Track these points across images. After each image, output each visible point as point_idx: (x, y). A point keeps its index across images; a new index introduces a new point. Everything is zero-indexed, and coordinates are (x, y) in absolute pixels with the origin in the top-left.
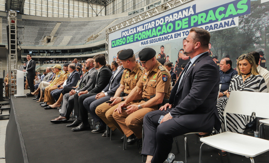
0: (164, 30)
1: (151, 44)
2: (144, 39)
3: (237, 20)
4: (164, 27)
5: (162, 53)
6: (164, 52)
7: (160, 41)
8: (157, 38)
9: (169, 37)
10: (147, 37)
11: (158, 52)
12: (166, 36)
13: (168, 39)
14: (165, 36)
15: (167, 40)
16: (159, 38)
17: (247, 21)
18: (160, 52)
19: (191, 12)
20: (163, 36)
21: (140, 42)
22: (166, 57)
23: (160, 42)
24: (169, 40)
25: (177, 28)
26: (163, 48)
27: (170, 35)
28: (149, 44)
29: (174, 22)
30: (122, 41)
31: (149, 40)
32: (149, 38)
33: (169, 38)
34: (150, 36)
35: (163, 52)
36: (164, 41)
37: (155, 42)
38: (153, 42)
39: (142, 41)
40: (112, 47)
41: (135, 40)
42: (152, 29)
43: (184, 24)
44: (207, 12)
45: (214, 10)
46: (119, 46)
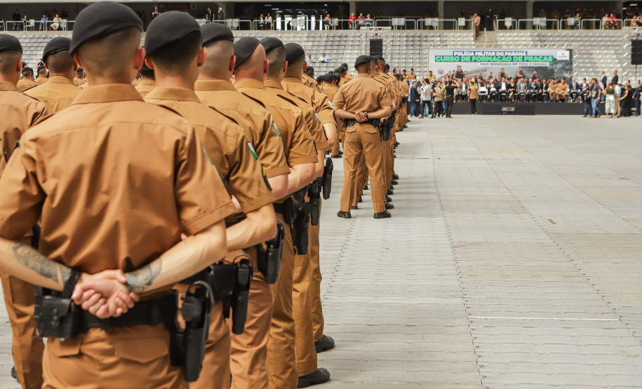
0: (504, 59)
3: (548, 64)
4: (504, 58)
17: (552, 65)
19: (525, 54)
21: (480, 63)
25: (514, 60)
26: (503, 70)
28: (489, 65)
29: (512, 57)
32: (489, 61)
40: (436, 61)
42: (493, 57)
43: (520, 59)
44: (534, 57)
45: (538, 57)
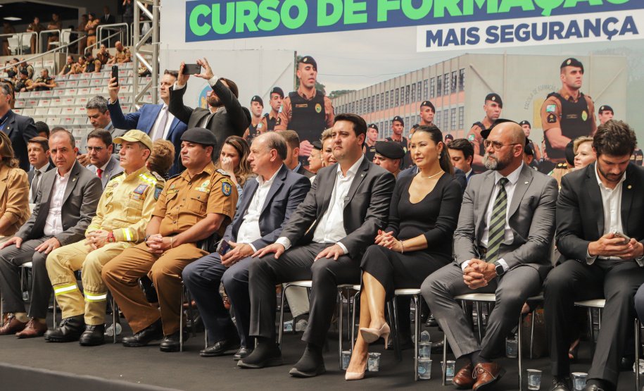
1: (499, 44)
2: (447, 18)
5: (569, 92)
6: (581, 90)
7: (560, 37)
8: (539, 21)
9: (611, 27)
10: (468, 10)
11: (547, 87)
12: (598, 21)
13: (610, 34)
14: (592, 17)
15: (603, 37)
16: (553, 24)
18: (559, 87)
20: (580, 18)
21: (422, 30)
22: (596, 113)
23: (556, 40)
24: (616, 38)
26: (574, 72)
27: (621, 15)
28: (482, 44)
30: (278, 10)
31: (483, 26)
32: (481, 14)
33: (615, 32)
34: (492, 9)
35: (574, 89)
36: (583, 40)
37: (527, 38)
38: (511, 40)
39: (434, 28)
40: (190, 37)
41: (382, 16)
46: (247, 34)
